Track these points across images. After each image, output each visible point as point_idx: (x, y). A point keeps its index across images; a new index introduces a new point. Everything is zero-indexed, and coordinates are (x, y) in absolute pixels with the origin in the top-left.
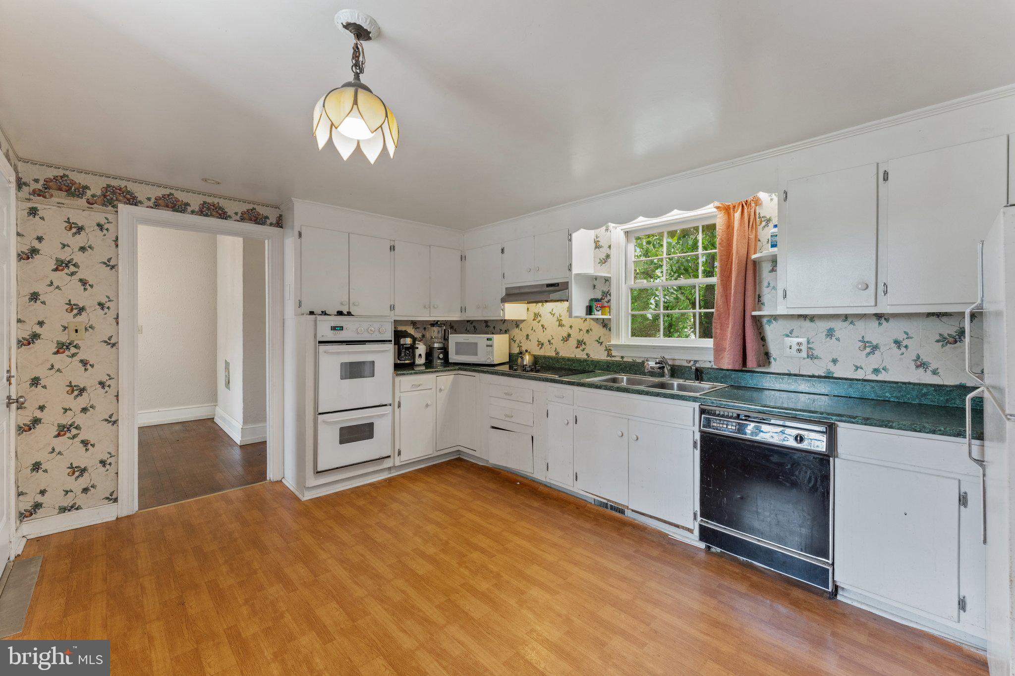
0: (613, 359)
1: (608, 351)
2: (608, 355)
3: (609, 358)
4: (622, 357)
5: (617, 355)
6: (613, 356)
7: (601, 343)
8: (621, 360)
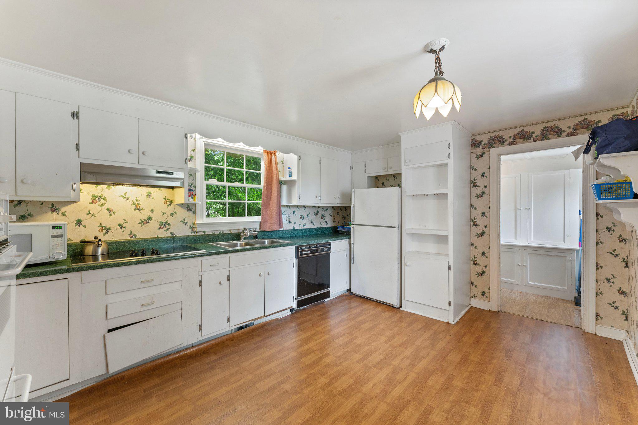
0: (198, 234)
1: (193, 229)
2: (192, 232)
3: (193, 234)
4: (204, 232)
5: (200, 231)
6: (197, 232)
7: (186, 223)
8: (203, 234)
